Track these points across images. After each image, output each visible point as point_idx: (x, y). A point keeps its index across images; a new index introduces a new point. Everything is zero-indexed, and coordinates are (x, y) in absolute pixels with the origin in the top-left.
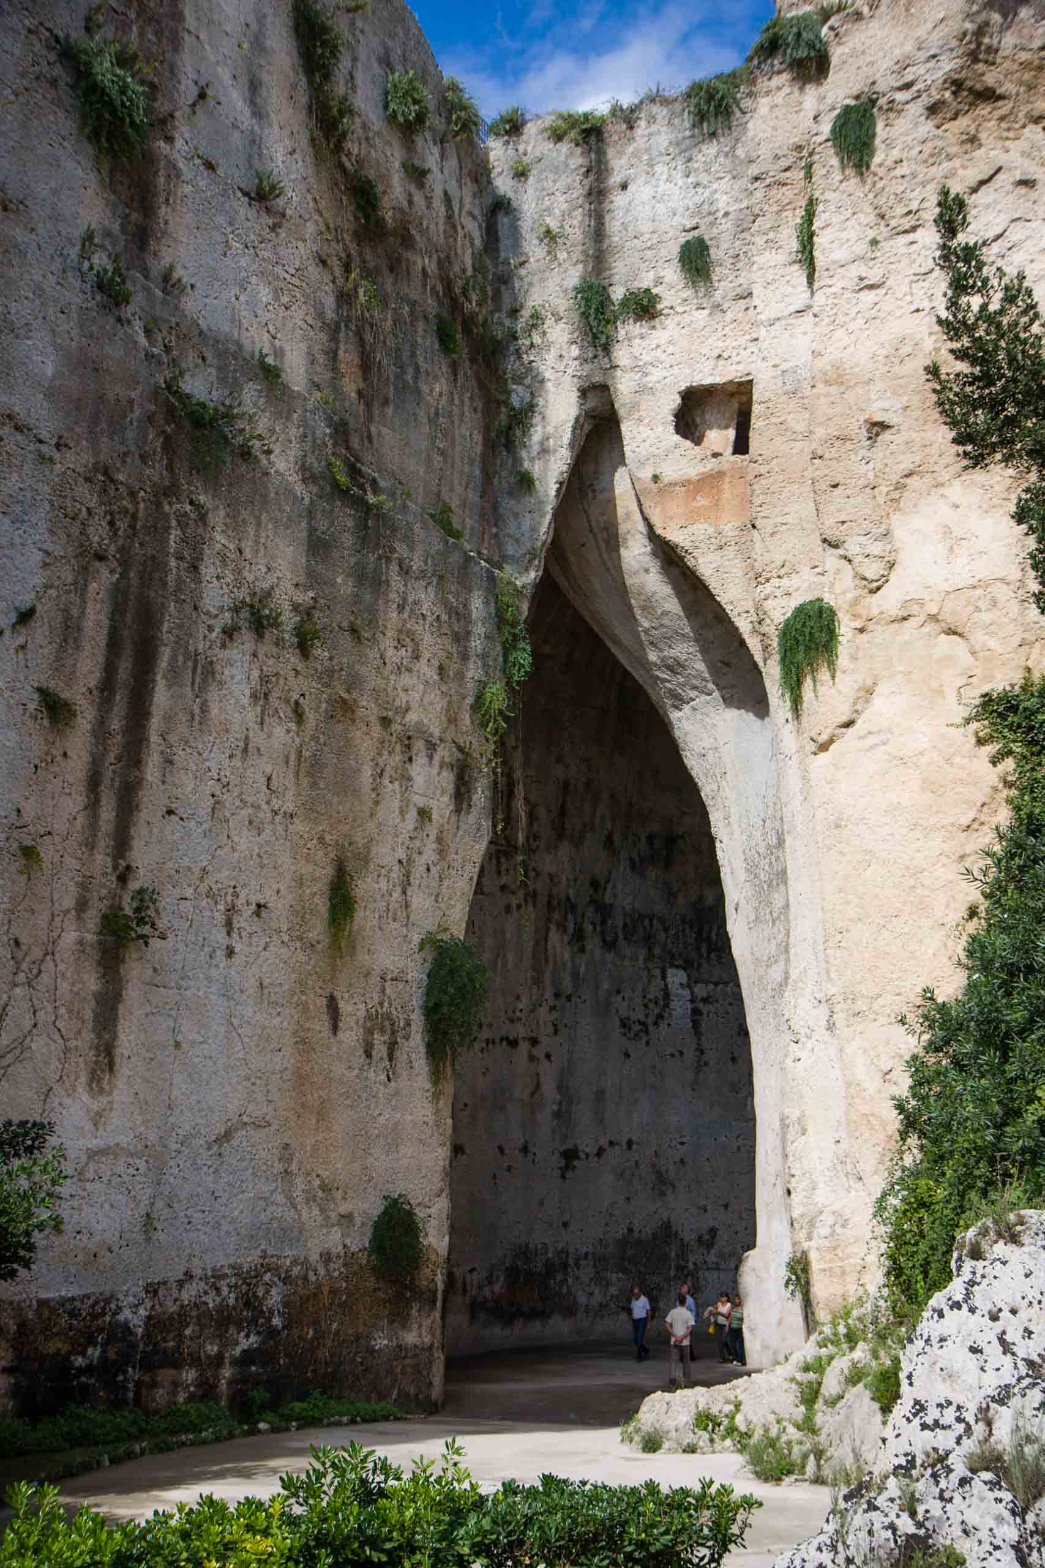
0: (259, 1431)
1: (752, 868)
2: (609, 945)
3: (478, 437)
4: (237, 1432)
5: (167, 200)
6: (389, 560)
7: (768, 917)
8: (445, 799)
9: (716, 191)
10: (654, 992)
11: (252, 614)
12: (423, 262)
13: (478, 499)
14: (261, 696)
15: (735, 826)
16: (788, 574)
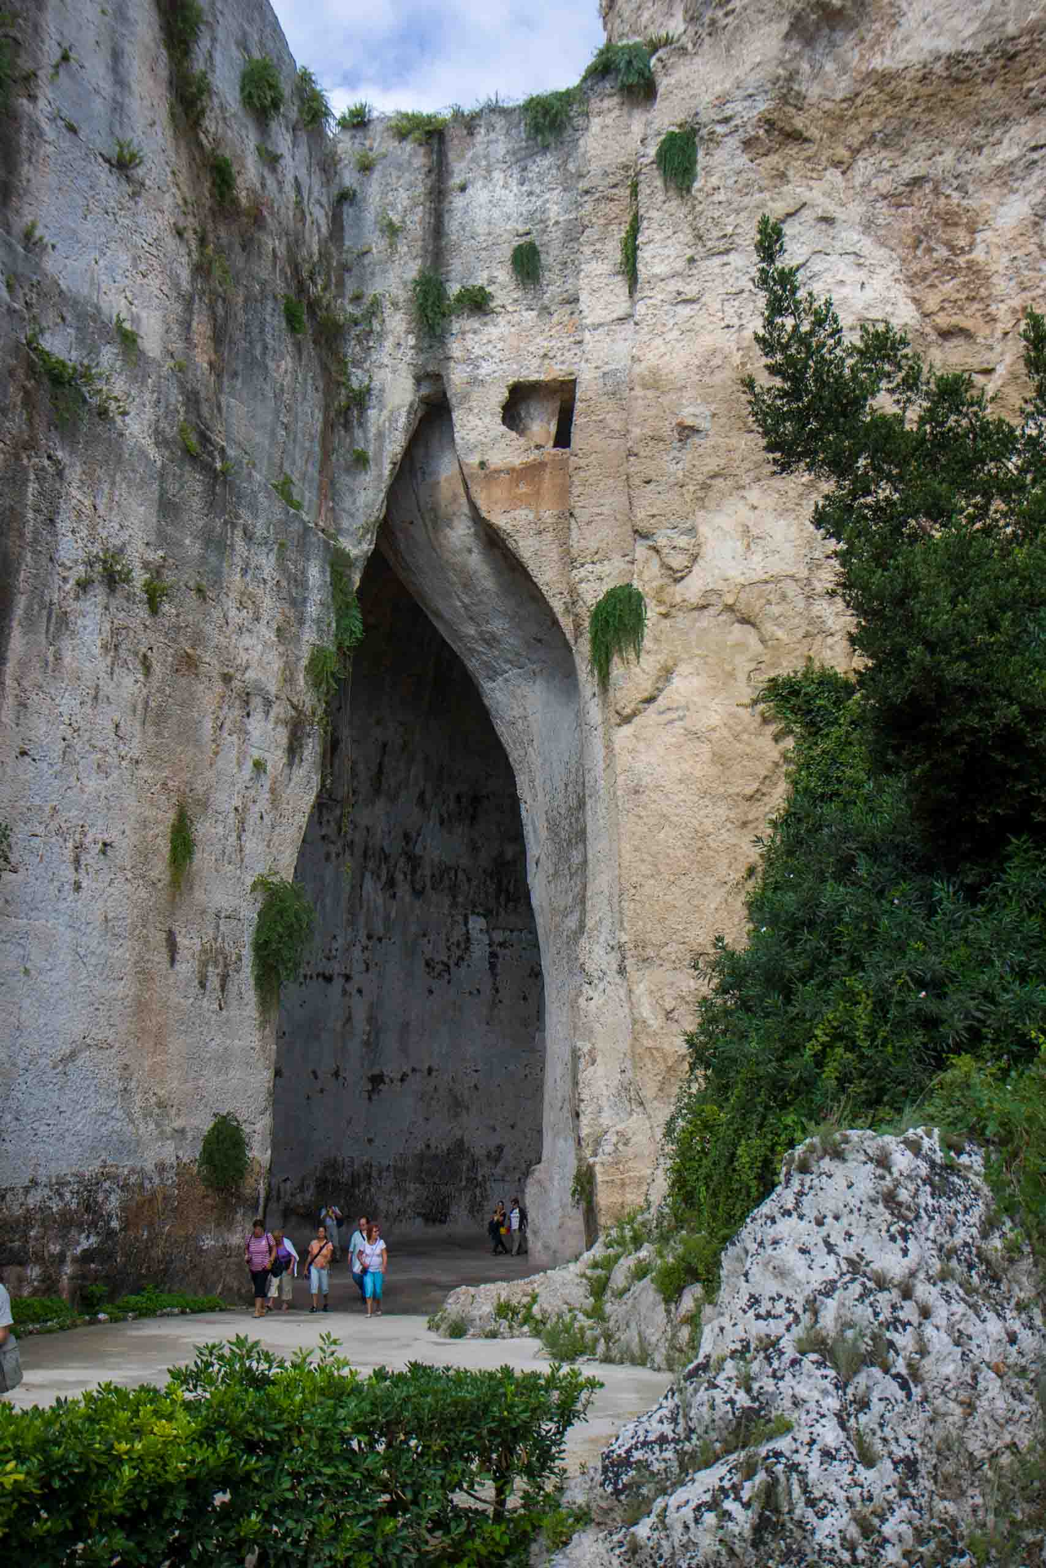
0: (100, 1321)
1: (553, 828)
2: (418, 893)
3: (319, 415)
4: (79, 1322)
5: (30, 158)
6: (234, 526)
7: (566, 872)
8: (280, 753)
9: (547, 201)
10: (457, 935)
11: (105, 569)
12: (272, 243)
13: (316, 475)
14: (112, 647)
15: (539, 790)
16: (601, 561)
